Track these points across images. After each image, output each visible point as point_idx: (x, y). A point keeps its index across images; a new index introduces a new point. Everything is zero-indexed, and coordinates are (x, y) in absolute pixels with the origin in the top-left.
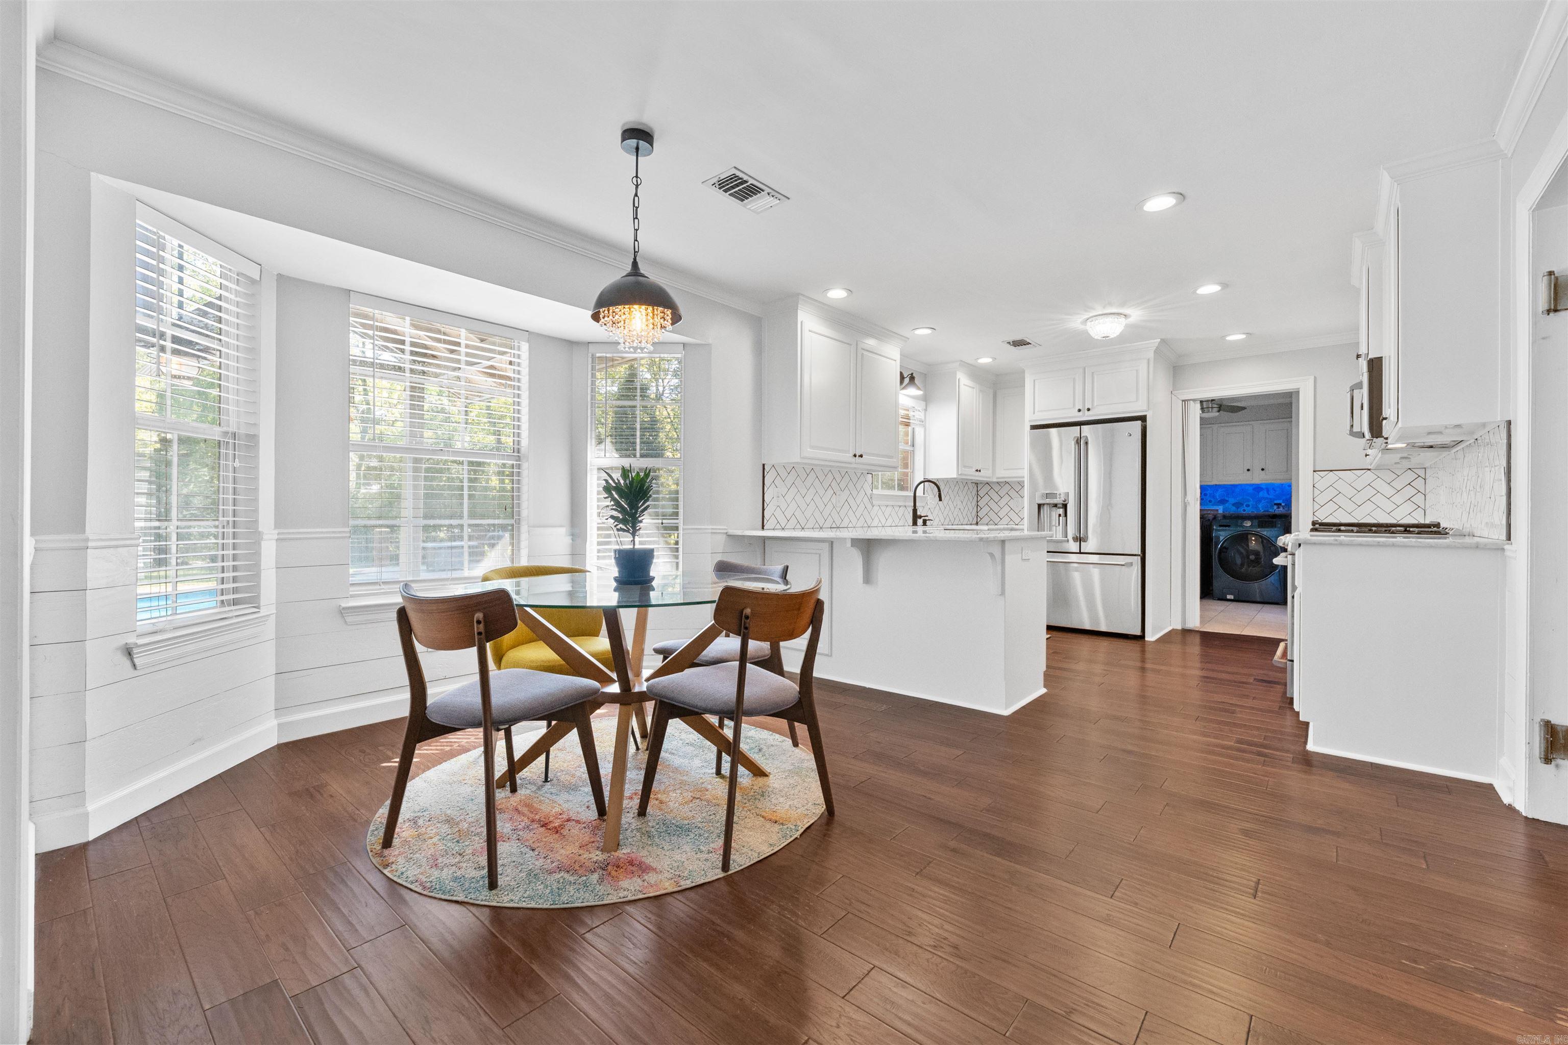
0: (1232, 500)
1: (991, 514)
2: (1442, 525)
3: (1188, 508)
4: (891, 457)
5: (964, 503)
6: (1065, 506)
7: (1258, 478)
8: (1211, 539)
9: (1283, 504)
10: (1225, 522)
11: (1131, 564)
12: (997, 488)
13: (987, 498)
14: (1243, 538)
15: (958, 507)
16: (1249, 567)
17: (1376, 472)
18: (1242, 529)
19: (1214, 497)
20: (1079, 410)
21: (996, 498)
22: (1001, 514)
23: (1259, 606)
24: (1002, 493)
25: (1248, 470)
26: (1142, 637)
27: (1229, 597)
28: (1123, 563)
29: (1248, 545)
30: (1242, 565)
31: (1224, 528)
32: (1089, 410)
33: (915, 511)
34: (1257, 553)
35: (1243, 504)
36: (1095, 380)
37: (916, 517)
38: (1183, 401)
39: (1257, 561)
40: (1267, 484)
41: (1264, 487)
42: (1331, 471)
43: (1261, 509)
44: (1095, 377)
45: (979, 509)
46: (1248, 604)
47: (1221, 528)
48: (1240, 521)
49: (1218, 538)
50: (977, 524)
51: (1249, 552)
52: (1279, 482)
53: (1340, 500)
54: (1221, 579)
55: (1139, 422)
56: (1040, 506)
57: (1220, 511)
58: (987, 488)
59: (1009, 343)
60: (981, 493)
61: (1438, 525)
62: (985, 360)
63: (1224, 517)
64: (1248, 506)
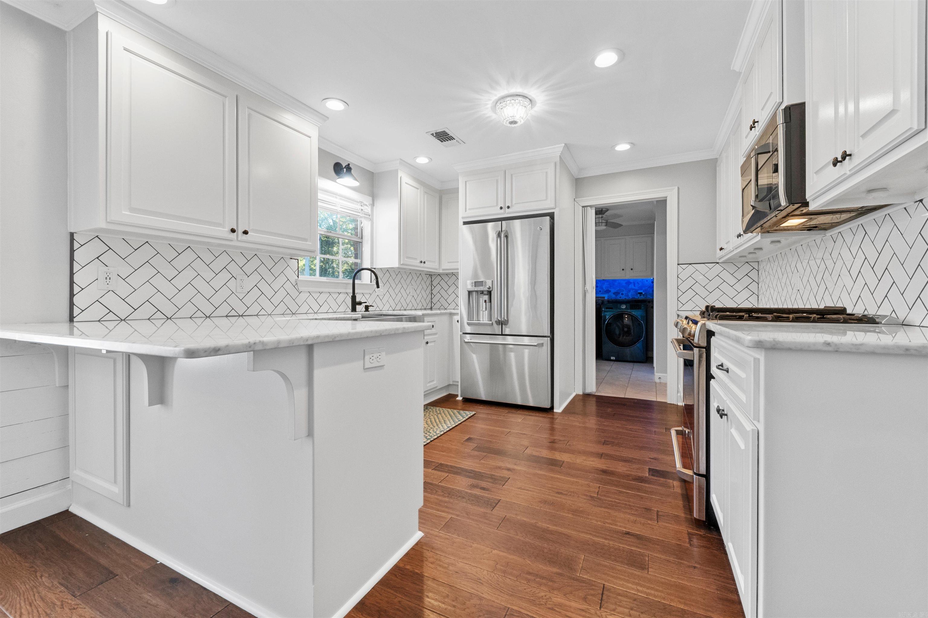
0: (613, 291)
1: (442, 300)
2: (849, 311)
3: (587, 295)
4: (305, 240)
5: (418, 292)
6: (490, 293)
7: (628, 275)
8: (601, 317)
9: (643, 293)
10: (610, 305)
11: (542, 345)
12: (447, 279)
13: (439, 287)
14: (620, 317)
15: (411, 294)
16: (623, 336)
17: (724, 265)
18: (619, 310)
19: (602, 288)
20: (501, 208)
21: (446, 287)
22: (449, 301)
23: (631, 364)
24: (450, 283)
25: (623, 270)
26: (552, 408)
27: (612, 358)
28: (536, 344)
29: (623, 322)
30: (620, 335)
31: (610, 310)
32: (508, 207)
33: (354, 297)
34: (628, 326)
35: (619, 293)
36: (514, 180)
37: (355, 303)
38: (583, 207)
39: (628, 333)
40: (634, 280)
41: (632, 281)
42: (690, 264)
43: (631, 296)
44: (514, 178)
45: (433, 296)
46: (623, 363)
47: (608, 310)
48: (619, 305)
49: (605, 316)
50: (431, 309)
51: (624, 326)
52: (640, 278)
53: (696, 287)
54: (608, 346)
55: (548, 218)
56: (470, 293)
57: (606, 298)
58: (439, 278)
59: (432, 134)
60: (435, 283)
61: (843, 311)
62: (422, 160)
63: (609, 302)
64: (622, 294)
